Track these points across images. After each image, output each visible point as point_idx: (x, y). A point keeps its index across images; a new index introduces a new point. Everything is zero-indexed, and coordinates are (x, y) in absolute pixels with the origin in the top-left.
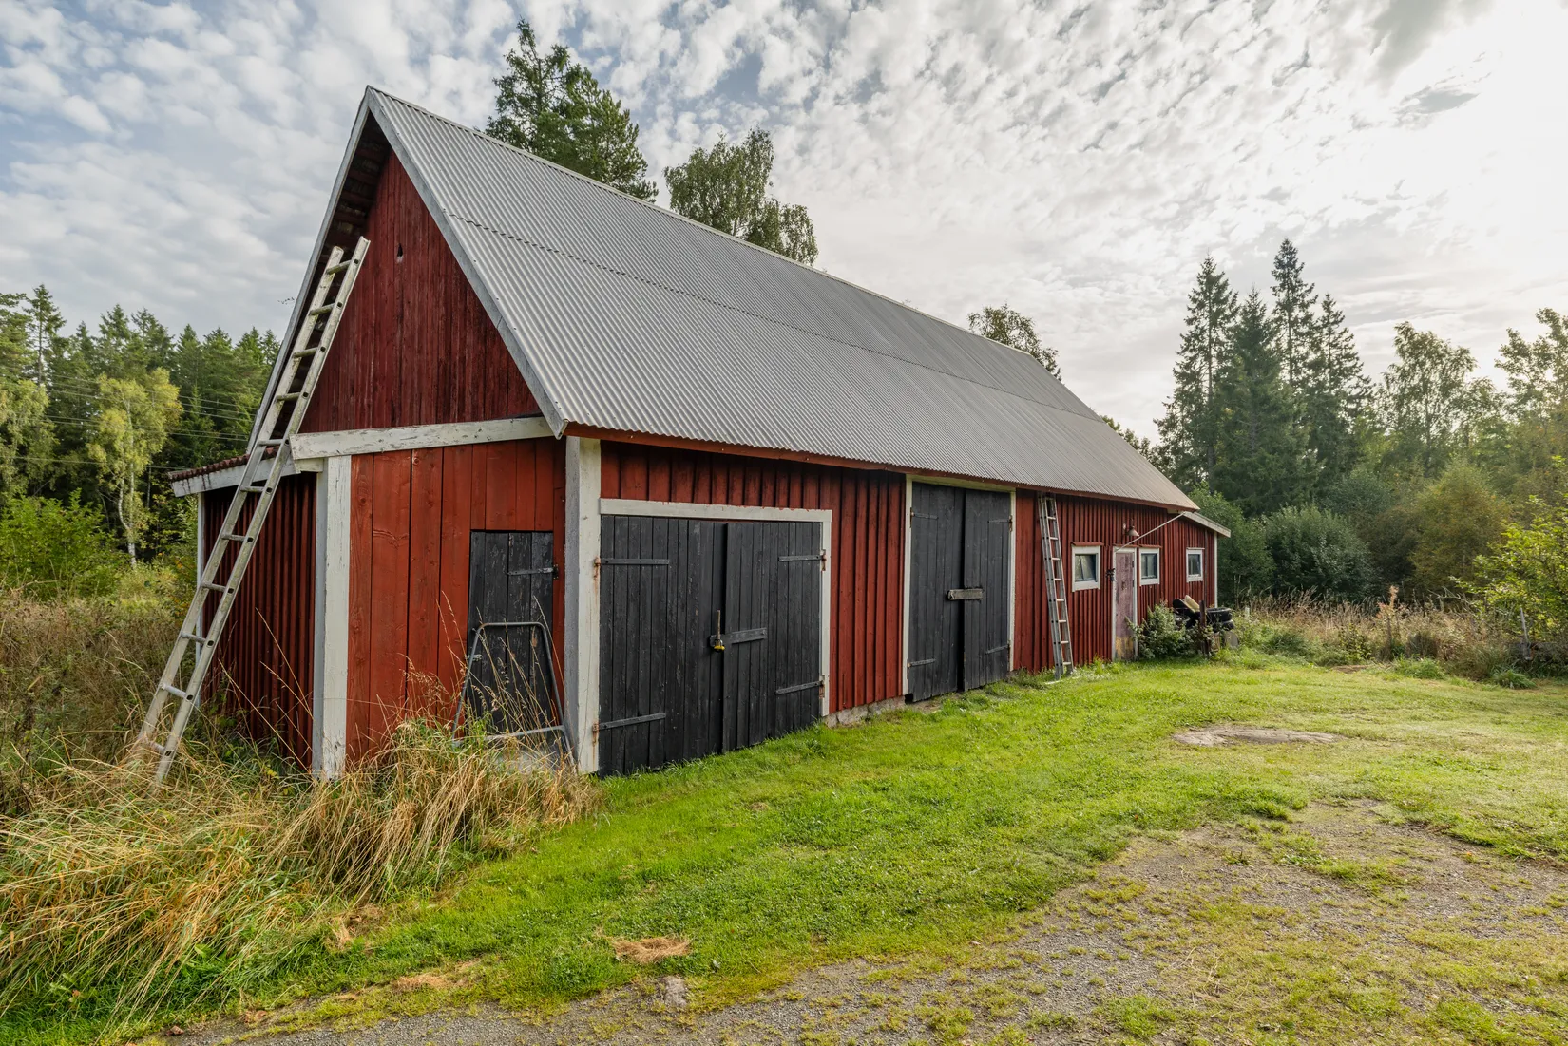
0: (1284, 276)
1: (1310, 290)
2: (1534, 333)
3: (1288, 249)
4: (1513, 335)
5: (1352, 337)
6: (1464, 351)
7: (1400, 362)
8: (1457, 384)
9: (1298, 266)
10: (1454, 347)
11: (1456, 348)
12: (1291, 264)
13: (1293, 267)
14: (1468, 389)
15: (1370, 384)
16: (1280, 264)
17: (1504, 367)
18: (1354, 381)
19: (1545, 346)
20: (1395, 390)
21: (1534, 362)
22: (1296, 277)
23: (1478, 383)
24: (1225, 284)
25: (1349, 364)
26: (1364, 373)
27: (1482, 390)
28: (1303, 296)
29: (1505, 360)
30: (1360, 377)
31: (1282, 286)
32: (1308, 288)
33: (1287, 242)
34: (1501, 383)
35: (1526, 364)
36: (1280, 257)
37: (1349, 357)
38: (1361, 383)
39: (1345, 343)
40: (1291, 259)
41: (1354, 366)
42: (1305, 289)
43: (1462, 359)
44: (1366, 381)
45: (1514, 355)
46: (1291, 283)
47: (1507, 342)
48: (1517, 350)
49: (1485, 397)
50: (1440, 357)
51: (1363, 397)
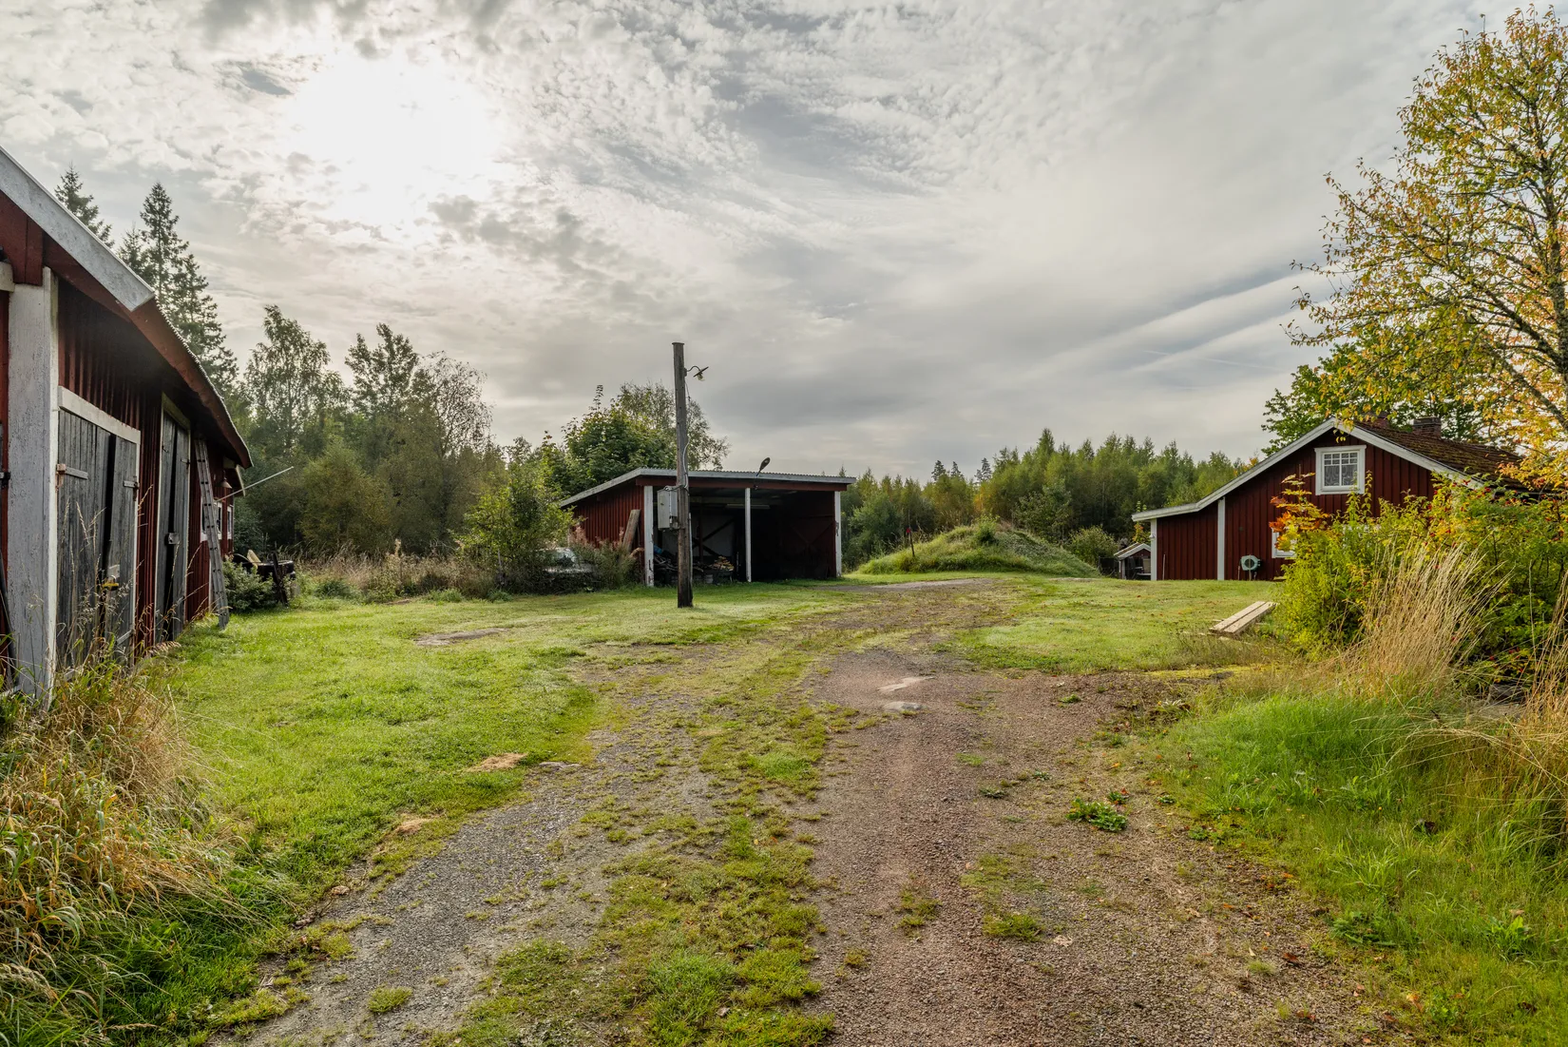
0: (154, 223)
1: (185, 247)
2: (375, 344)
3: (158, 193)
4: (360, 340)
5: (215, 306)
6: (322, 346)
7: (268, 343)
8: (315, 374)
9: (171, 217)
10: (315, 340)
11: (316, 341)
12: (163, 213)
13: (166, 216)
14: (323, 379)
15: (232, 358)
16: (151, 209)
17: (352, 366)
18: (216, 352)
19: (381, 356)
20: (263, 368)
21: (372, 366)
22: (169, 228)
23: (330, 375)
24: (94, 212)
25: (212, 333)
26: (226, 345)
27: (333, 382)
28: (176, 251)
29: (353, 360)
30: (222, 349)
31: (154, 233)
32: (182, 244)
33: (159, 187)
34: (348, 379)
35: (366, 366)
36: (151, 201)
37: (212, 326)
38: (222, 355)
39: (208, 311)
40: (163, 208)
41: (217, 337)
42: (178, 244)
43: (319, 352)
44: (228, 353)
45: (359, 357)
46: (163, 233)
47: (355, 345)
48: (361, 353)
49: (335, 388)
50: (302, 346)
51: (225, 369)
